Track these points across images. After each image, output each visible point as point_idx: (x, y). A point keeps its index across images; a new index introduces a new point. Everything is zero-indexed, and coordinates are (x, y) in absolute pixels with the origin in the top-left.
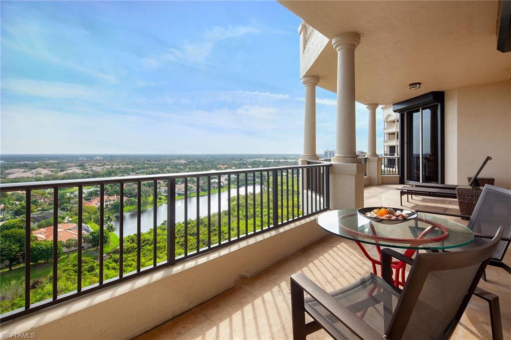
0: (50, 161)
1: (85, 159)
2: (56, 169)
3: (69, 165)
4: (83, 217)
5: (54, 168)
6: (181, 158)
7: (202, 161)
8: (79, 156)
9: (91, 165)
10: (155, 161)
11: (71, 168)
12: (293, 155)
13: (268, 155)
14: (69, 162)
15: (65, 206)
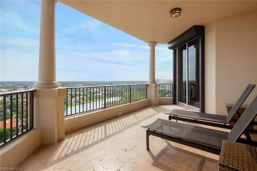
0: (9, 85)
1: (28, 83)
2: (11, 89)
3: (19, 87)
4: (24, 115)
5: (10, 88)
6: (80, 83)
7: (90, 84)
8: (25, 82)
9: (31, 87)
10: (66, 85)
11: (20, 89)
12: (137, 82)
13: (124, 82)
14: (19, 85)
15: (14, 109)
